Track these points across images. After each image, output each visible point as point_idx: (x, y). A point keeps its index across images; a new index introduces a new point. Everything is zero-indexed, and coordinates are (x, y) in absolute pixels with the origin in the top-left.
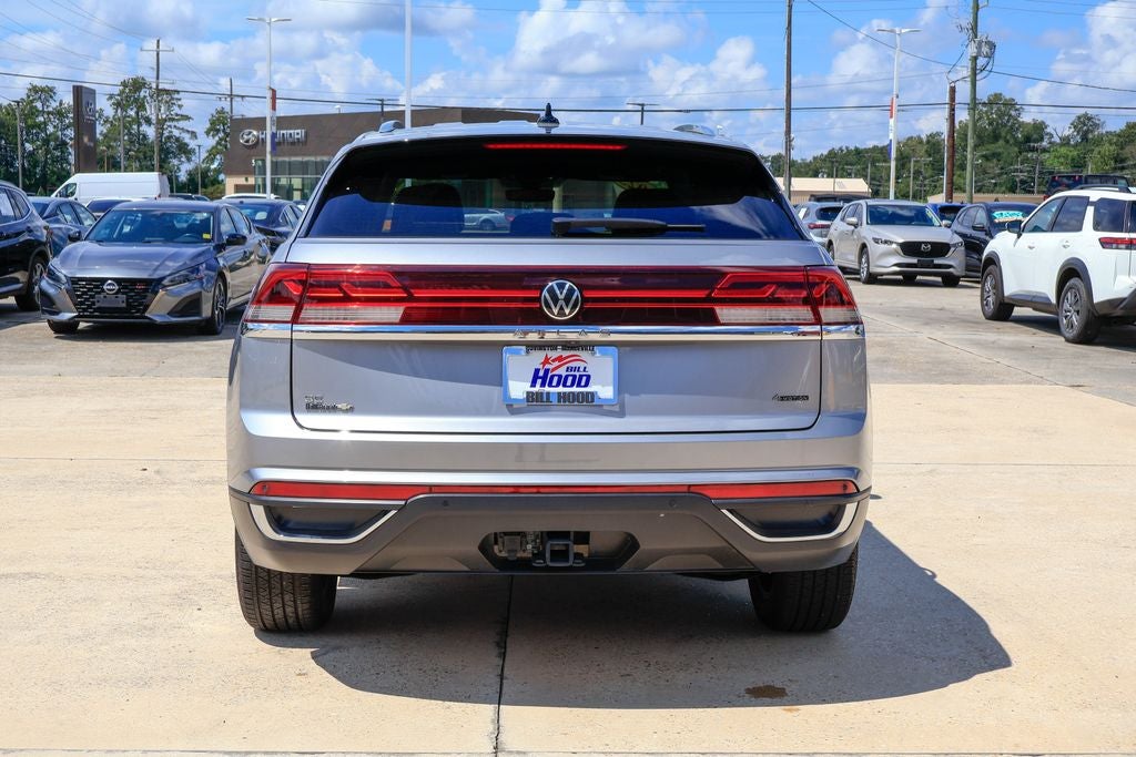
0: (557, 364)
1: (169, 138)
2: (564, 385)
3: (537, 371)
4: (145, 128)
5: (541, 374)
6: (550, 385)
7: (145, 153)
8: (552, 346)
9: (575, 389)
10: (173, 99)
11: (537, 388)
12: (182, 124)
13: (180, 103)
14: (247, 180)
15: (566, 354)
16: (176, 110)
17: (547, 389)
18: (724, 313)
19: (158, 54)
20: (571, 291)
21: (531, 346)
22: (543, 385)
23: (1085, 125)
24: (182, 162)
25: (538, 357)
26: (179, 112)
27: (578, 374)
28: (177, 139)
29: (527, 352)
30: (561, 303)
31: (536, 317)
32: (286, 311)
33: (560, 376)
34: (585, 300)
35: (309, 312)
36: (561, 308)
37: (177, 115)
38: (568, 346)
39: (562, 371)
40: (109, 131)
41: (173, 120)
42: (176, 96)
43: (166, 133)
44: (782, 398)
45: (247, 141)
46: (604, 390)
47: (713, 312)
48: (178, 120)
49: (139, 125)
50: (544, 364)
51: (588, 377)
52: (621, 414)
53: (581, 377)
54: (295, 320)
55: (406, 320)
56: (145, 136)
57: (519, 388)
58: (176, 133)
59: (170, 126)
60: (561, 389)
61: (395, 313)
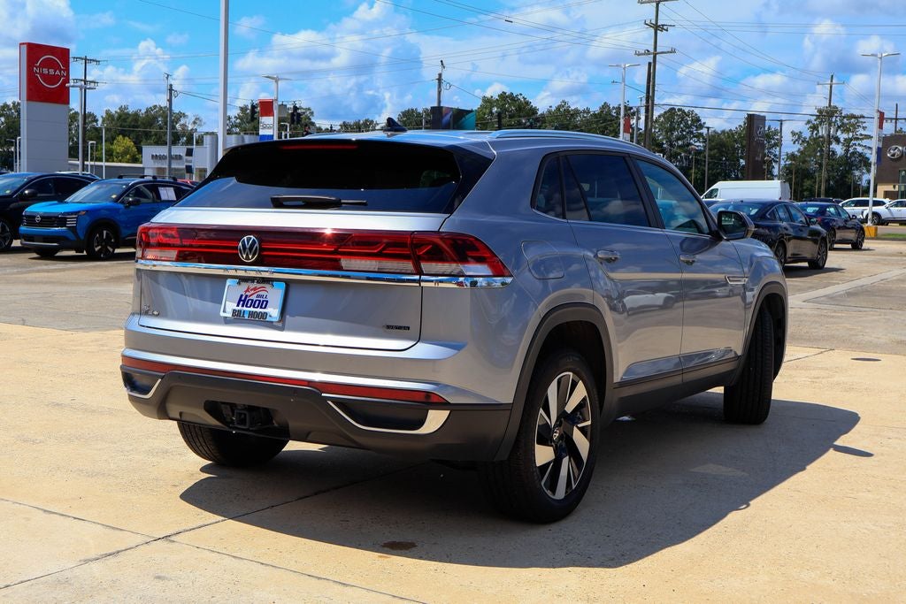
0: (253, 292)
1: (853, 153)
2: (254, 307)
3: (242, 296)
4: (834, 146)
5: (243, 298)
6: (247, 306)
7: (833, 166)
8: (252, 279)
9: (259, 310)
10: (858, 122)
11: (240, 308)
12: (865, 142)
13: (864, 125)
14: (894, 187)
15: (259, 285)
16: (861, 131)
17: (245, 308)
19: (831, 87)
20: (254, 242)
21: (242, 279)
22: (243, 306)
24: (863, 173)
25: (245, 286)
26: (864, 133)
27: (262, 299)
28: (860, 155)
29: (239, 283)
30: (247, 250)
33: (252, 300)
34: (262, 249)
36: (247, 255)
37: (861, 135)
39: (254, 297)
40: (805, 148)
41: (858, 139)
42: (861, 120)
43: (851, 150)
44: (388, 327)
45: (893, 155)
46: (273, 312)
47: (337, 261)
48: (863, 139)
49: (830, 143)
50: (246, 292)
51: (267, 302)
52: (282, 329)
53: (263, 301)
56: (834, 153)
57: (230, 306)
58: (860, 149)
59: (855, 144)
60: (252, 309)
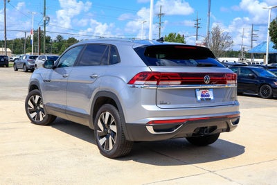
0: (204, 93)
2: (206, 97)
5: (202, 95)
8: (203, 89)
11: (202, 98)
18: (228, 82)
23: (59, 38)
31: (203, 83)
32: (155, 83)
34: (211, 79)
35: (161, 83)
36: (207, 81)
38: (205, 89)
50: (202, 93)
51: (209, 95)
54: (157, 84)
55: (181, 84)
57: (199, 98)
61: (179, 82)
